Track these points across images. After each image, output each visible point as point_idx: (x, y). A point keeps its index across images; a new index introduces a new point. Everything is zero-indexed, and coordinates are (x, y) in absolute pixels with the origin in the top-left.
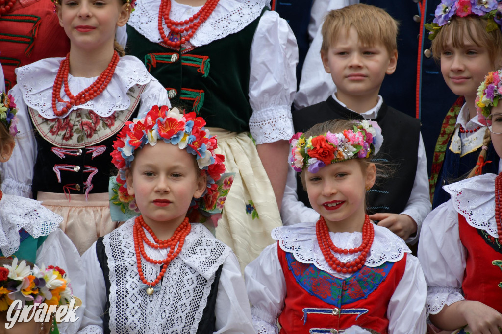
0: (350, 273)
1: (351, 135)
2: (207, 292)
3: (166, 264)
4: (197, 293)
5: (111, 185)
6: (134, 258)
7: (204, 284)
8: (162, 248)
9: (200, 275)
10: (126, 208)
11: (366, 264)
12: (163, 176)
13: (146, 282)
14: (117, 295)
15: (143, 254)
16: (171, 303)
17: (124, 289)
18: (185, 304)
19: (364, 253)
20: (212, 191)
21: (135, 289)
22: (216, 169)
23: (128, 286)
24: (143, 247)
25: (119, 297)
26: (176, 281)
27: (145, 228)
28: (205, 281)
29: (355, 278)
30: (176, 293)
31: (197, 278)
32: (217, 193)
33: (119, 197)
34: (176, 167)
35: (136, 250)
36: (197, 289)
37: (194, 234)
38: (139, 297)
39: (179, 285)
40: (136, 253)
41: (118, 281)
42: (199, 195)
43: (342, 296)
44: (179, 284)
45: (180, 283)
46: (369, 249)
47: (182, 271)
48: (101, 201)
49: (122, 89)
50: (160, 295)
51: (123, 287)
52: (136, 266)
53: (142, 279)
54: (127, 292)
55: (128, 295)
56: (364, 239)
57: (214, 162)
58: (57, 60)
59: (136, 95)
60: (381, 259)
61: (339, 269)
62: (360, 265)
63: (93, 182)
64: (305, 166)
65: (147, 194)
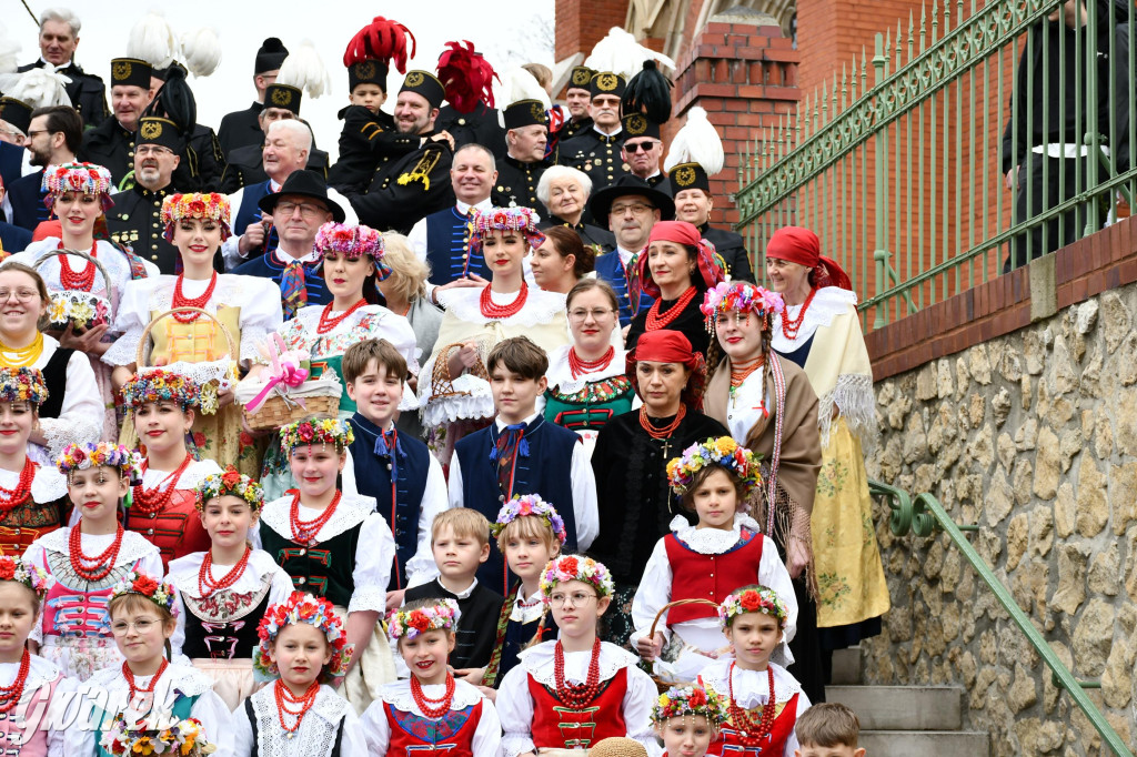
0: (439, 717)
1: (440, 609)
2: (334, 736)
3: (302, 714)
4: (326, 737)
5: (254, 654)
6: (276, 711)
7: (331, 730)
8: (298, 702)
9: (328, 723)
10: (266, 671)
11: (451, 708)
12: (301, 649)
13: (286, 729)
14: (264, 739)
15: (283, 707)
16: (306, 745)
17: (270, 734)
18: (317, 745)
19: (448, 700)
20: (337, 658)
21: (278, 734)
22: (340, 642)
23: (272, 732)
24: (283, 702)
25: (265, 741)
26: (309, 727)
27: (284, 688)
28: (332, 727)
29: (443, 720)
30: (310, 737)
31: (326, 725)
32: (340, 660)
33: (261, 662)
34: (311, 642)
35: (277, 705)
36: (326, 734)
38: (281, 740)
39: (312, 731)
40: (278, 707)
41: (264, 729)
42: (327, 662)
43: (436, 735)
44: (312, 729)
46: (452, 697)
47: (314, 720)
48: (243, 664)
49: (255, 575)
50: (298, 739)
51: (268, 733)
52: (277, 716)
53: (283, 726)
54: (272, 737)
55: (272, 740)
56: (447, 689)
57: (340, 636)
58: (202, 554)
59: (267, 580)
60: (463, 704)
61: (430, 714)
62: (446, 710)
63: (235, 649)
64: (404, 634)
65: (289, 663)
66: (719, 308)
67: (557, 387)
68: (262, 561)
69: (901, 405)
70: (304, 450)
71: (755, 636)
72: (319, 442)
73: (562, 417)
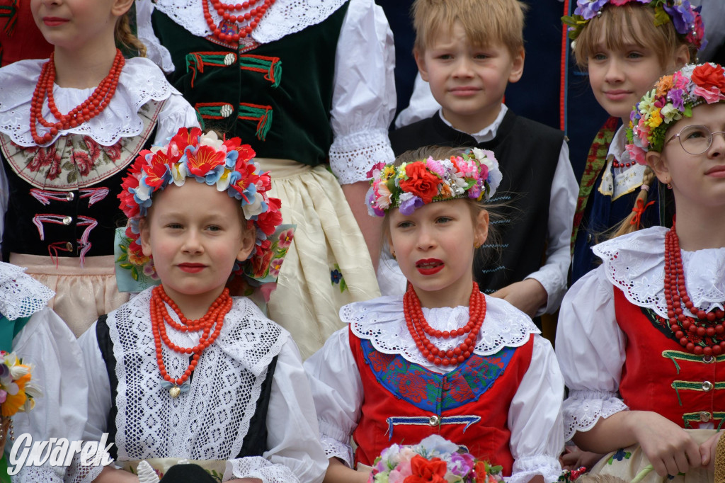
0: (453, 364)
1: (461, 163)
2: (256, 394)
3: (198, 354)
4: (242, 395)
5: (117, 240)
6: (152, 345)
7: (251, 383)
8: (192, 331)
9: (246, 370)
10: (139, 273)
11: (476, 352)
12: (193, 230)
13: (168, 379)
14: (128, 397)
15: (164, 340)
16: (205, 410)
17: (138, 388)
18: (224, 411)
19: (472, 335)
20: (263, 250)
21: (154, 388)
22: (269, 220)
23: (143, 386)
24: (165, 329)
25: (130, 399)
26: (211, 378)
27: (167, 302)
28: (252, 378)
29: (460, 371)
30: (212, 395)
31: (242, 374)
32: (270, 253)
33: (129, 258)
34: (212, 218)
35: (154, 334)
36: (241, 390)
37: (237, 312)
38: (158, 400)
39: (216, 384)
40: (155, 337)
41: (129, 377)
42: (244, 256)
43: (442, 398)
44: (216, 382)
45: (218, 381)
46: (479, 329)
47: (221, 363)
48: (102, 266)
49: (130, 106)
50: (190, 398)
51: (137, 386)
52: (154, 355)
53: (163, 375)
54: (141, 393)
55: (143, 398)
56: (471, 315)
57: (267, 209)
58: (37, 63)
59: (151, 115)
60: (497, 344)
61: (437, 359)
62: (467, 352)
64: (393, 204)
65: (171, 257)
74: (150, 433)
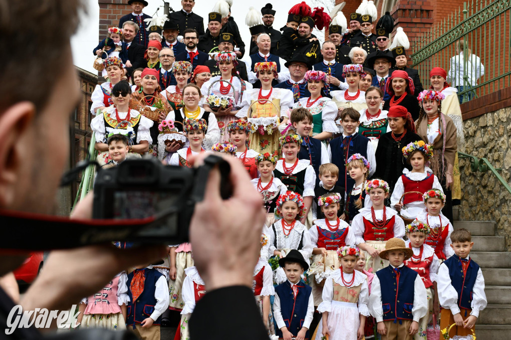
1: (335, 197)
3: (290, 230)
4: (298, 237)
5: (275, 210)
9: (299, 233)
10: (279, 216)
11: (339, 229)
12: (290, 209)
14: (278, 238)
15: (284, 228)
16: (292, 240)
20: (301, 212)
27: (284, 221)
29: (336, 232)
33: (277, 214)
34: (293, 207)
37: (297, 223)
38: (284, 238)
41: (278, 235)
42: (298, 213)
43: (334, 237)
45: (294, 235)
46: (339, 225)
49: (275, 186)
50: (289, 238)
52: (283, 231)
53: (284, 234)
54: (281, 237)
56: (337, 223)
57: (302, 205)
58: (258, 179)
59: (279, 188)
60: (342, 228)
61: (332, 230)
63: (269, 210)
64: (324, 205)
65: (286, 213)
66: (424, 99)
67: (363, 123)
68: (277, 181)
69: (473, 128)
70: (287, 145)
71: (434, 205)
72: (292, 142)
73: (364, 132)
74: (283, 244)
